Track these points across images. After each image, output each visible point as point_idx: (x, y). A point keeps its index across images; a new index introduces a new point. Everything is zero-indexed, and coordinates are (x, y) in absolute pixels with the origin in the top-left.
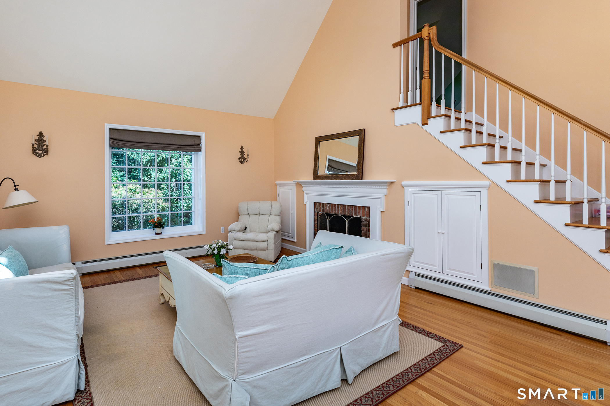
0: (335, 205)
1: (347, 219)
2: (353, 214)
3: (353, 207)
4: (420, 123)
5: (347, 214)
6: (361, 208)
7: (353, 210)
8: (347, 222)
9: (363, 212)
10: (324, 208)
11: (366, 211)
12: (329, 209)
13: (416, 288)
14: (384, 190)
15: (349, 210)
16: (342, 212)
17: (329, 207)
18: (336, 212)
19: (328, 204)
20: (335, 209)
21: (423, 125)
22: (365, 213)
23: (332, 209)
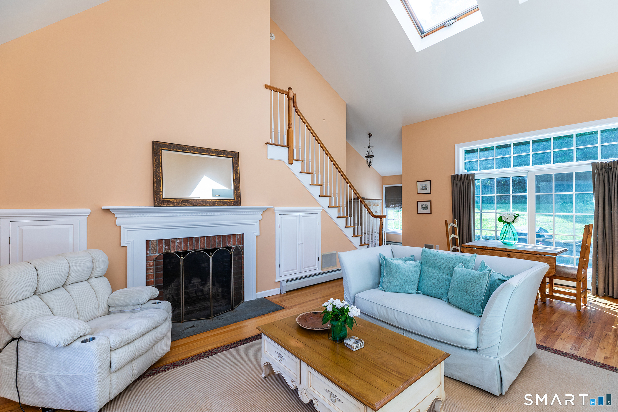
0: (191, 239)
1: (211, 254)
2: (220, 245)
3: (220, 238)
4: (287, 162)
5: (211, 247)
6: (232, 236)
7: (221, 240)
8: (211, 257)
9: (235, 241)
10: (168, 246)
11: (238, 239)
12: (181, 245)
13: (287, 292)
14: (258, 216)
15: (215, 241)
16: (204, 246)
17: (180, 243)
18: (193, 248)
19: (178, 238)
20: (192, 245)
21: (289, 164)
22: (237, 241)
23: (186, 245)
